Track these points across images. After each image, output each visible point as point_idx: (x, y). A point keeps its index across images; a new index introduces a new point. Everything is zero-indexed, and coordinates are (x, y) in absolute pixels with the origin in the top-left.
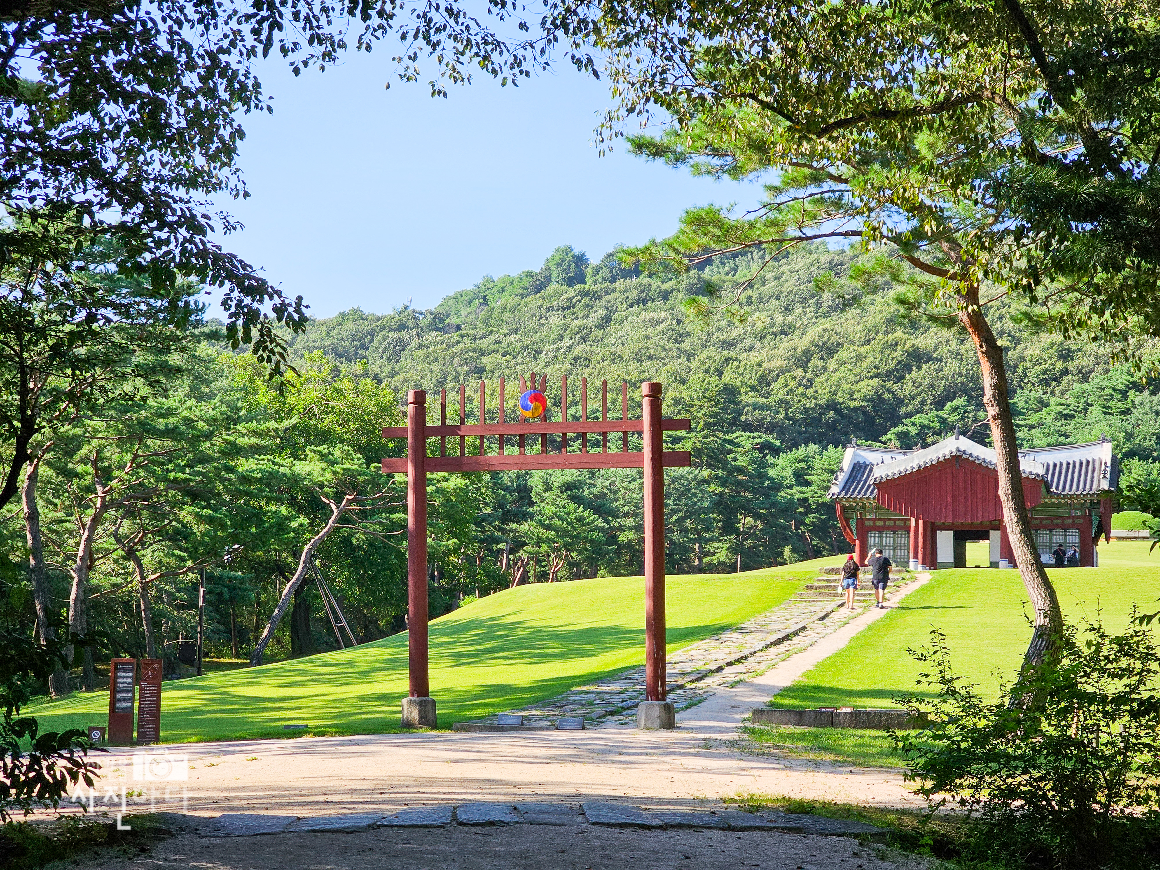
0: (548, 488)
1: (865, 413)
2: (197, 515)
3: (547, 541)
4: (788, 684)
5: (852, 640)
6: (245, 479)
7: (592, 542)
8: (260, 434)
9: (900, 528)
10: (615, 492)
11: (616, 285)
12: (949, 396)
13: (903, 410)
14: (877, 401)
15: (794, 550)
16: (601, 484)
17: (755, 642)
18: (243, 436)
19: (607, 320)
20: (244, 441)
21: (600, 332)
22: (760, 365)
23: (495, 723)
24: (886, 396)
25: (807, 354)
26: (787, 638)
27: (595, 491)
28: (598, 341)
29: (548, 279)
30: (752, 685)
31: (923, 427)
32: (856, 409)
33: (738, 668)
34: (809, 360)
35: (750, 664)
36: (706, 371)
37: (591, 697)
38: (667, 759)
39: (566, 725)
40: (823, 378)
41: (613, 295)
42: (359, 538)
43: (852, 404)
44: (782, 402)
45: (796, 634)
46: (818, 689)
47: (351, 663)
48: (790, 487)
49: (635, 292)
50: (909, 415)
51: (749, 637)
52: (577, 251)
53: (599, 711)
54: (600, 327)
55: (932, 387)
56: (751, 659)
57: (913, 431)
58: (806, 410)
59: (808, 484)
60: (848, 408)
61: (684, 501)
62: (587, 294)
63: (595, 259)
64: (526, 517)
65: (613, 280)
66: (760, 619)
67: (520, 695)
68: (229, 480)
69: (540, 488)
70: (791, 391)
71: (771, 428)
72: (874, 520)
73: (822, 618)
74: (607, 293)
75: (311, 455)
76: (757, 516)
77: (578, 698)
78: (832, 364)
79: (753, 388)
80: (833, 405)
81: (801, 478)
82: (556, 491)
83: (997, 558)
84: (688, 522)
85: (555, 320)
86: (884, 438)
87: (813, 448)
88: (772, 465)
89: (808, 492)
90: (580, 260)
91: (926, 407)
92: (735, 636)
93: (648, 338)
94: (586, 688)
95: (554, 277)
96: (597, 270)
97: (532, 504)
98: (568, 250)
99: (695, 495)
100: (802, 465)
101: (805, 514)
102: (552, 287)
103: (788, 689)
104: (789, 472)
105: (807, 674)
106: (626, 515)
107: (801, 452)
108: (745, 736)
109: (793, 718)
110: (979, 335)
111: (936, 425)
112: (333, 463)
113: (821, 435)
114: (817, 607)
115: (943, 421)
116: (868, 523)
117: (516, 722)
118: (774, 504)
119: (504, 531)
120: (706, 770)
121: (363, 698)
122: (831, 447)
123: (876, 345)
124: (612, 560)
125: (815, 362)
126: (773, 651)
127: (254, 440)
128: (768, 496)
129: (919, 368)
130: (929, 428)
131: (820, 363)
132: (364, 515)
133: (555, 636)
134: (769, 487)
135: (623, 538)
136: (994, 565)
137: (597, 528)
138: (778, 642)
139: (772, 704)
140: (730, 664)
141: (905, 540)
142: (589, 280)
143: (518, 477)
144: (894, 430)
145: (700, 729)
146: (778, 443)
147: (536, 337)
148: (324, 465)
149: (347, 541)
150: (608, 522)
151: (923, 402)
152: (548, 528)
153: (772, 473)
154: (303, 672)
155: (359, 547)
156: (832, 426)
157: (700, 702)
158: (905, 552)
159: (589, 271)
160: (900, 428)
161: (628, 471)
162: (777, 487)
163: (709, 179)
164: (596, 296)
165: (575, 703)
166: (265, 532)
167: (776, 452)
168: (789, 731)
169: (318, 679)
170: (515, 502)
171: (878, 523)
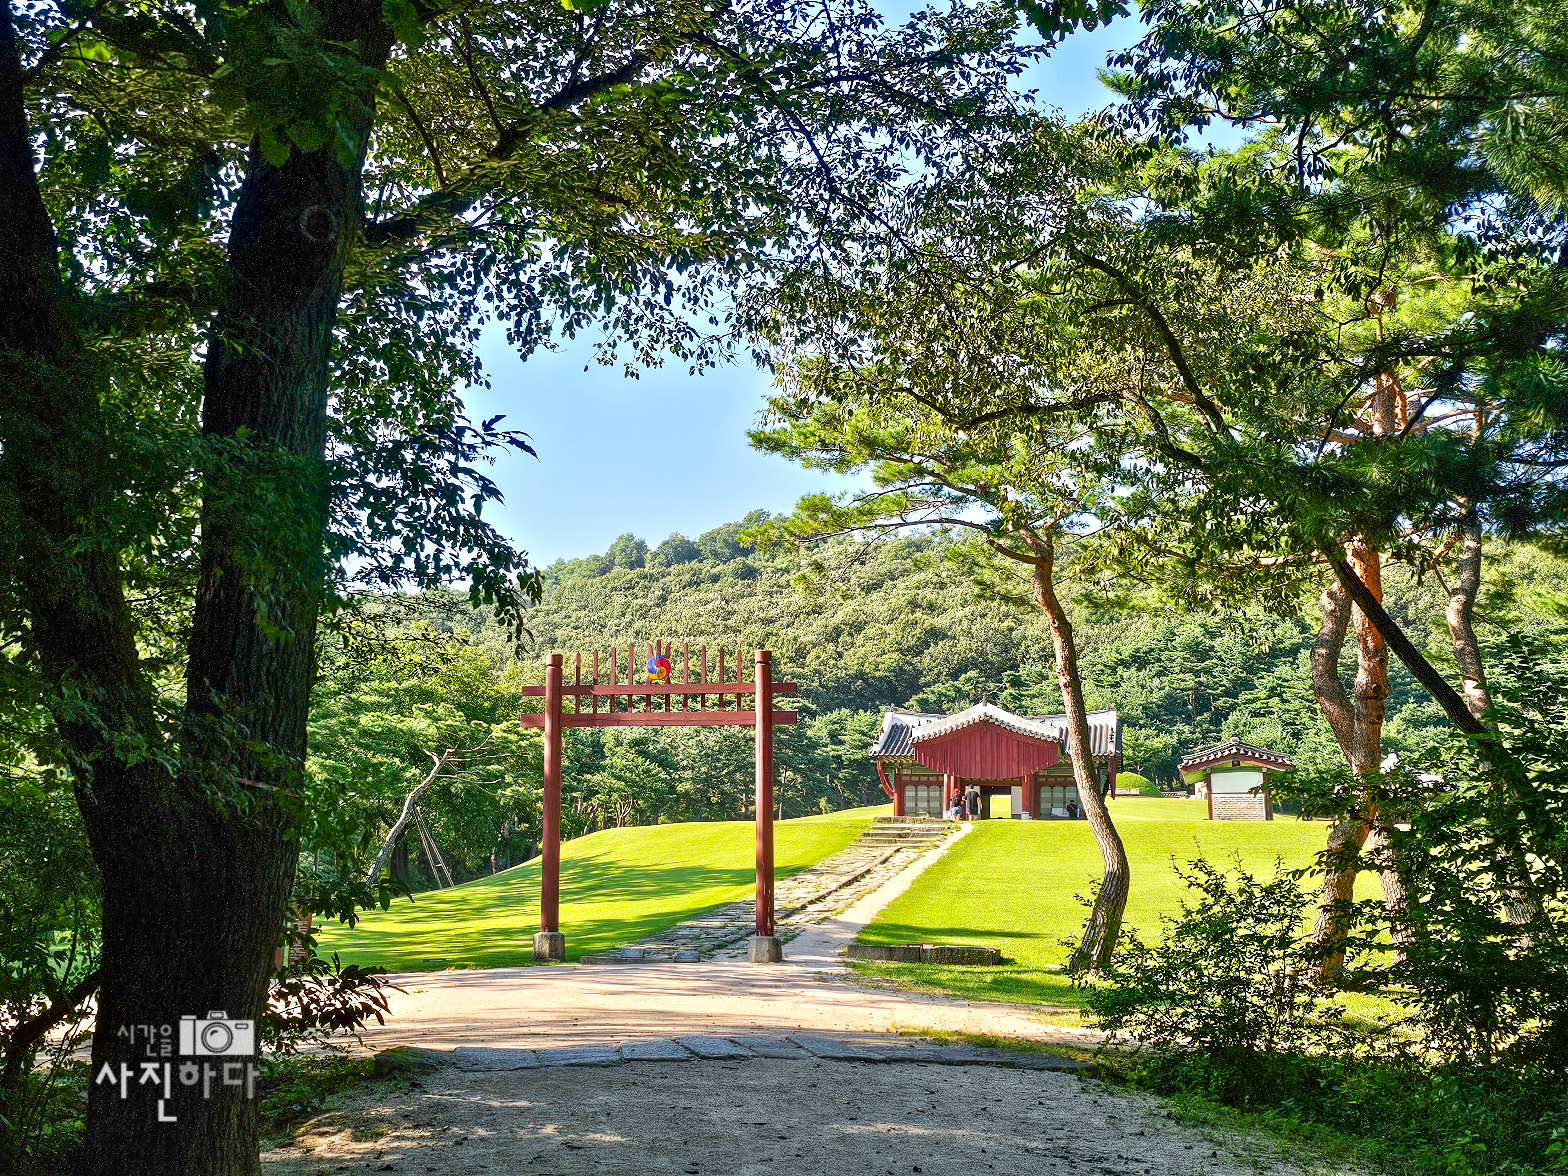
0: (619, 743)
1: (889, 682)
2: (322, 765)
3: (618, 790)
4: (867, 922)
5: (913, 882)
6: (365, 733)
7: (656, 791)
8: (380, 693)
9: (933, 783)
10: (676, 748)
11: (671, 569)
12: (962, 668)
13: (922, 680)
14: (899, 672)
15: (829, 801)
16: (664, 741)
17: (829, 883)
18: (366, 693)
19: (663, 599)
20: (366, 699)
21: (658, 610)
22: (795, 639)
23: (619, 956)
24: (907, 668)
25: (837, 632)
26: (856, 879)
27: (659, 746)
28: (656, 617)
29: (612, 563)
30: (835, 922)
31: (941, 695)
32: (880, 679)
33: (819, 906)
34: (839, 636)
35: (829, 902)
36: (750, 645)
37: (697, 931)
38: (797, 991)
39: (683, 958)
40: (851, 652)
41: (668, 578)
42: (457, 787)
43: (877, 674)
44: (816, 671)
45: (862, 876)
46: (896, 927)
47: (464, 901)
48: (826, 746)
49: (688, 576)
50: (928, 685)
51: (822, 878)
52: (637, 538)
53: (707, 945)
54: (658, 605)
55: (947, 660)
56: (829, 898)
57: (932, 698)
58: (838, 679)
59: (842, 743)
60: (874, 678)
61: (734, 757)
62: (645, 577)
63: (653, 545)
64: (601, 769)
65: (669, 565)
66: (828, 862)
67: (629, 930)
68: (350, 734)
69: (611, 744)
70: (824, 663)
71: (807, 694)
72: (911, 775)
73: (884, 862)
74: (663, 576)
75: (416, 712)
76: (796, 770)
77: (685, 932)
78: (860, 639)
79: (792, 660)
80: (861, 675)
81: (835, 738)
82: (626, 747)
83: (1019, 810)
84: (738, 775)
85: (618, 599)
86: (906, 704)
87: (845, 712)
88: (810, 726)
89: (841, 750)
90: (641, 547)
91: (942, 678)
92: (809, 877)
93: (699, 615)
94: (689, 923)
95: (617, 561)
96: (655, 555)
97: (604, 757)
98: (630, 538)
99: (744, 751)
100: (836, 726)
101: (838, 769)
102: (616, 570)
103: (869, 927)
104: (824, 733)
105: (882, 913)
106: (684, 768)
107: (835, 715)
108: (850, 970)
109: (884, 954)
110: (1052, 613)
111: (952, 693)
112: (437, 720)
113: (850, 700)
114: (877, 852)
115: (958, 690)
116: (904, 778)
117: (637, 955)
118: (811, 761)
119: (579, 782)
120: (836, 1003)
121: (485, 933)
122: (861, 711)
123: (898, 624)
124: (671, 807)
125: (844, 638)
126: (846, 891)
127: (375, 698)
128: (807, 753)
129: (936, 644)
130: (945, 696)
131: (848, 639)
132: (462, 766)
133: (647, 875)
134: (807, 746)
135: (680, 788)
136: (1016, 816)
137: (661, 779)
138: (848, 884)
139: (858, 940)
140: (811, 902)
141: (937, 794)
142: (647, 566)
143: (592, 734)
144: (915, 697)
145: (806, 963)
146: (814, 707)
147: (601, 613)
148: (429, 721)
149: (446, 790)
150: (670, 774)
151: (939, 674)
152: (619, 778)
153: (809, 733)
154: (422, 909)
155: (457, 796)
156: (860, 694)
157: (794, 937)
158: (937, 805)
159: (648, 556)
160: (921, 696)
161: (686, 729)
162: (814, 745)
163: (817, 471)
164: (653, 578)
165: (684, 937)
166: (380, 782)
167: (813, 715)
168: (884, 966)
169: (437, 916)
170: (589, 756)
171: (914, 779)
